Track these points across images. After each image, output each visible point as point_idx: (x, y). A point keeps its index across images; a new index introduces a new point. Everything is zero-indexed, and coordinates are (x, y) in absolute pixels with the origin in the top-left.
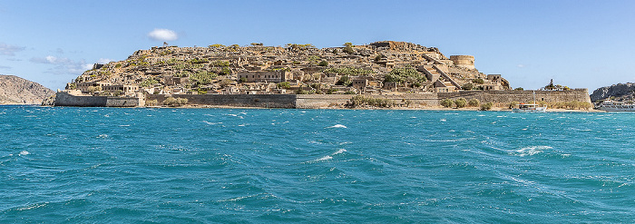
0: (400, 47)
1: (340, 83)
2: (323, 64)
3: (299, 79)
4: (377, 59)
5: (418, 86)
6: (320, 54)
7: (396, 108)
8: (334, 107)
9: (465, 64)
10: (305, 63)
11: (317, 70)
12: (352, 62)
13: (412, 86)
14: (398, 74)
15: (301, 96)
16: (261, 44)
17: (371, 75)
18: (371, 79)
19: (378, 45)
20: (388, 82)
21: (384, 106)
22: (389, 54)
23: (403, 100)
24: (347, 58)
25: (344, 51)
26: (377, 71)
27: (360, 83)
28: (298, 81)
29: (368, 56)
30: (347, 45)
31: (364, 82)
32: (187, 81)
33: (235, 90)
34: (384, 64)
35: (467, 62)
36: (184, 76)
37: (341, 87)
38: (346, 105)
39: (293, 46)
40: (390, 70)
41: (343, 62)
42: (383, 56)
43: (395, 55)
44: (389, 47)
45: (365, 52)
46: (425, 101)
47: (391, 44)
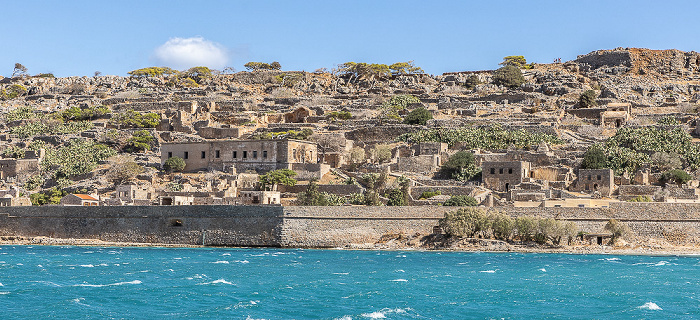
0: (662, 64)
1: (447, 173)
2: (416, 120)
3: (333, 161)
4: (584, 100)
5: (680, 181)
6: (429, 90)
7: (578, 248)
8: (391, 245)
10: (373, 114)
11: (392, 133)
12: (509, 112)
13: (662, 182)
14: (628, 144)
15: (296, 211)
16: (276, 66)
17: (549, 150)
18: (541, 160)
19: (594, 62)
20: (590, 170)
21: (540, 240)
22: (622, 89)
23: (608, 227)
24: (499, 99)
25: (497, 82)
26: (570, 134)
27: (506, 173)
28: (325, 169)
29: (563, 92)
30: (514, 62)
31: (512, 171)
32: (33, 169)
33: (142, 193)
34: (597, 114)
36: (30, 155)
37: (448, 185)
38: (428, 240)
39: (360, 69)
40: (609, 132)
41: (480, 109)
42: (605, 93)
43: (639, 90)
44: (629, 65)
45: (556, 82)
46: (680, 226)
47: (634, 56)
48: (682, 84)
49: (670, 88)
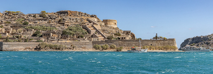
0: (74, 14)
1: (34, 35)
2: (26, 24)
3: (8, 32)
4: (60, 21)
5: (82, 37)
6: (25, 17)
7: (66, 50)
8: (28, 50)
9: (112, 25)
10: (15, 22)
11: (21, 27)
12: (44, 23)
13: (79, 37)
14: (71, 30)
15: (6, 43)
17: (55, 30)
18: (54, 33)
19: (61, 13)
20: (64, 35)
21: (59, 49)
22: (67, 18)
23: (71, 46)
24: (42, 20)
25: (40, 16)
26: (59, 28)
27: (47, 35)
28: (7, 34)
29: (55, 19)
30: (43, 12)
31: (49, 35)
34: (63, 24)
35: (112, 23)
37: (35, 37)
38: (35, 49)
39: (9, 12)
40: (66, 27)
41: (38, 22)
42: (64, 19)
43: (70, 19)
44: (68, 14)
45: (53, 17)
46: (84, 46)
47: (69, 12)
48: (79, 18)
49: (77, 19)
